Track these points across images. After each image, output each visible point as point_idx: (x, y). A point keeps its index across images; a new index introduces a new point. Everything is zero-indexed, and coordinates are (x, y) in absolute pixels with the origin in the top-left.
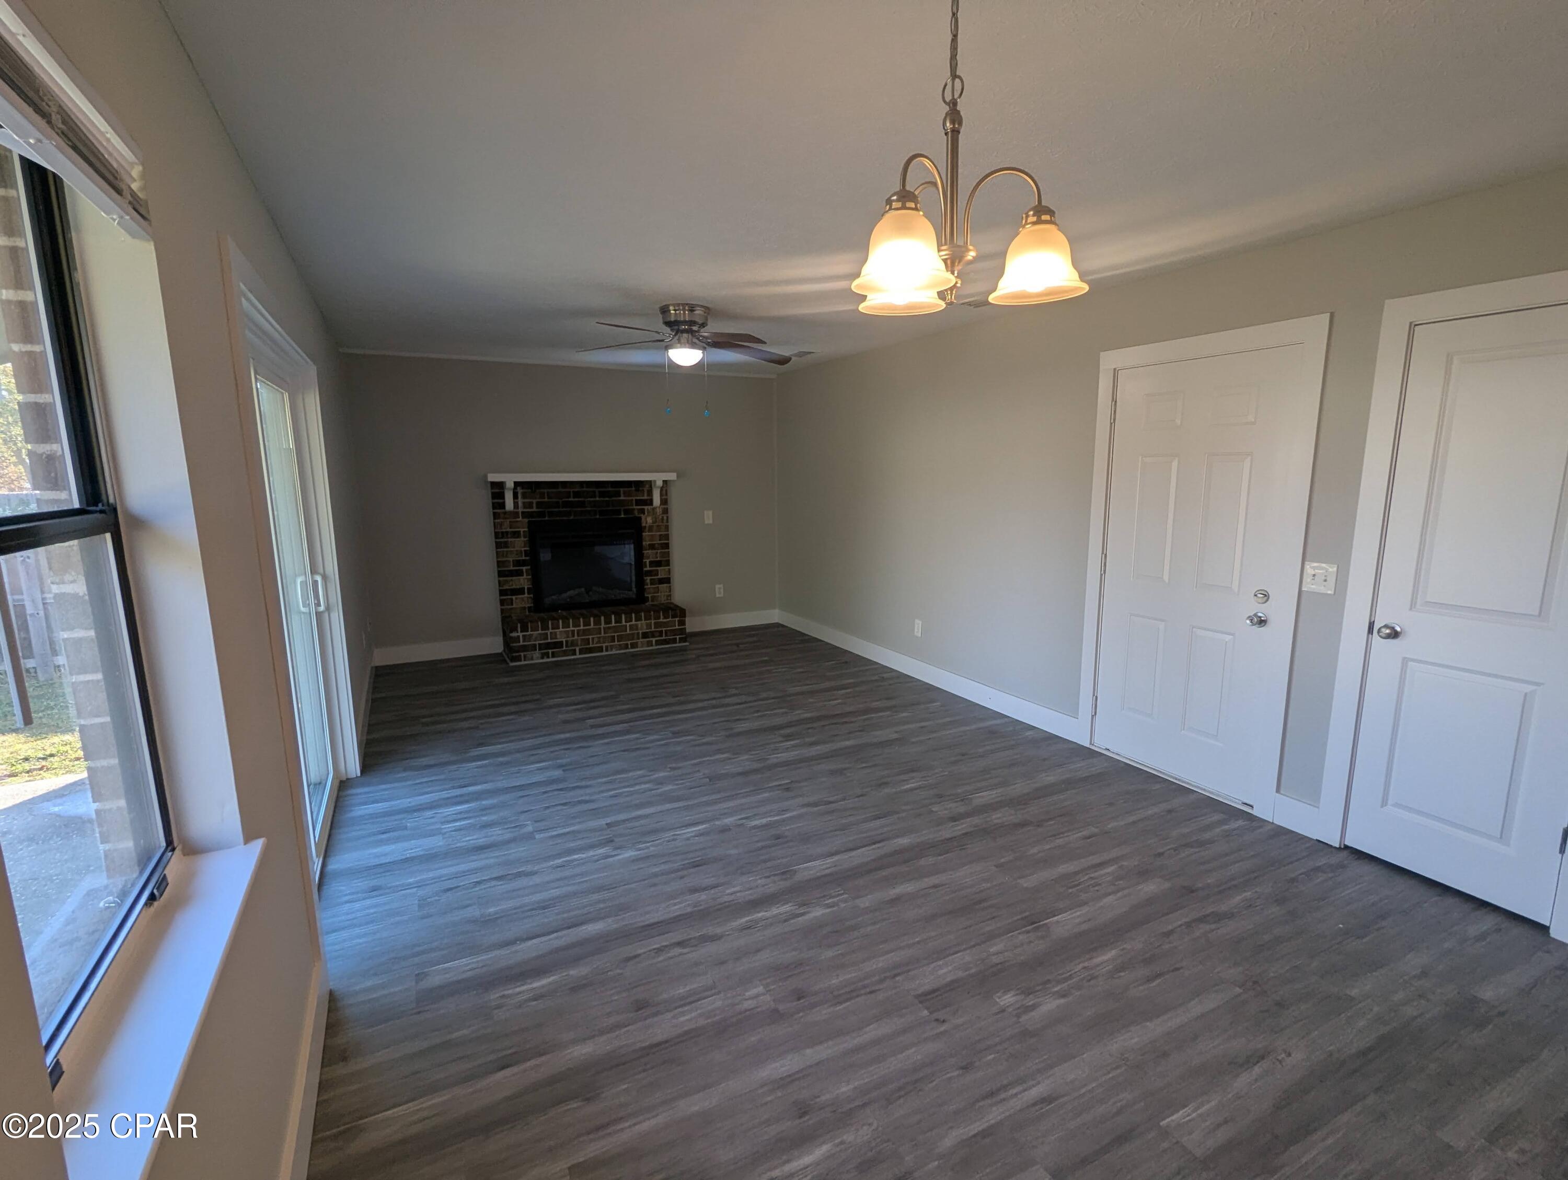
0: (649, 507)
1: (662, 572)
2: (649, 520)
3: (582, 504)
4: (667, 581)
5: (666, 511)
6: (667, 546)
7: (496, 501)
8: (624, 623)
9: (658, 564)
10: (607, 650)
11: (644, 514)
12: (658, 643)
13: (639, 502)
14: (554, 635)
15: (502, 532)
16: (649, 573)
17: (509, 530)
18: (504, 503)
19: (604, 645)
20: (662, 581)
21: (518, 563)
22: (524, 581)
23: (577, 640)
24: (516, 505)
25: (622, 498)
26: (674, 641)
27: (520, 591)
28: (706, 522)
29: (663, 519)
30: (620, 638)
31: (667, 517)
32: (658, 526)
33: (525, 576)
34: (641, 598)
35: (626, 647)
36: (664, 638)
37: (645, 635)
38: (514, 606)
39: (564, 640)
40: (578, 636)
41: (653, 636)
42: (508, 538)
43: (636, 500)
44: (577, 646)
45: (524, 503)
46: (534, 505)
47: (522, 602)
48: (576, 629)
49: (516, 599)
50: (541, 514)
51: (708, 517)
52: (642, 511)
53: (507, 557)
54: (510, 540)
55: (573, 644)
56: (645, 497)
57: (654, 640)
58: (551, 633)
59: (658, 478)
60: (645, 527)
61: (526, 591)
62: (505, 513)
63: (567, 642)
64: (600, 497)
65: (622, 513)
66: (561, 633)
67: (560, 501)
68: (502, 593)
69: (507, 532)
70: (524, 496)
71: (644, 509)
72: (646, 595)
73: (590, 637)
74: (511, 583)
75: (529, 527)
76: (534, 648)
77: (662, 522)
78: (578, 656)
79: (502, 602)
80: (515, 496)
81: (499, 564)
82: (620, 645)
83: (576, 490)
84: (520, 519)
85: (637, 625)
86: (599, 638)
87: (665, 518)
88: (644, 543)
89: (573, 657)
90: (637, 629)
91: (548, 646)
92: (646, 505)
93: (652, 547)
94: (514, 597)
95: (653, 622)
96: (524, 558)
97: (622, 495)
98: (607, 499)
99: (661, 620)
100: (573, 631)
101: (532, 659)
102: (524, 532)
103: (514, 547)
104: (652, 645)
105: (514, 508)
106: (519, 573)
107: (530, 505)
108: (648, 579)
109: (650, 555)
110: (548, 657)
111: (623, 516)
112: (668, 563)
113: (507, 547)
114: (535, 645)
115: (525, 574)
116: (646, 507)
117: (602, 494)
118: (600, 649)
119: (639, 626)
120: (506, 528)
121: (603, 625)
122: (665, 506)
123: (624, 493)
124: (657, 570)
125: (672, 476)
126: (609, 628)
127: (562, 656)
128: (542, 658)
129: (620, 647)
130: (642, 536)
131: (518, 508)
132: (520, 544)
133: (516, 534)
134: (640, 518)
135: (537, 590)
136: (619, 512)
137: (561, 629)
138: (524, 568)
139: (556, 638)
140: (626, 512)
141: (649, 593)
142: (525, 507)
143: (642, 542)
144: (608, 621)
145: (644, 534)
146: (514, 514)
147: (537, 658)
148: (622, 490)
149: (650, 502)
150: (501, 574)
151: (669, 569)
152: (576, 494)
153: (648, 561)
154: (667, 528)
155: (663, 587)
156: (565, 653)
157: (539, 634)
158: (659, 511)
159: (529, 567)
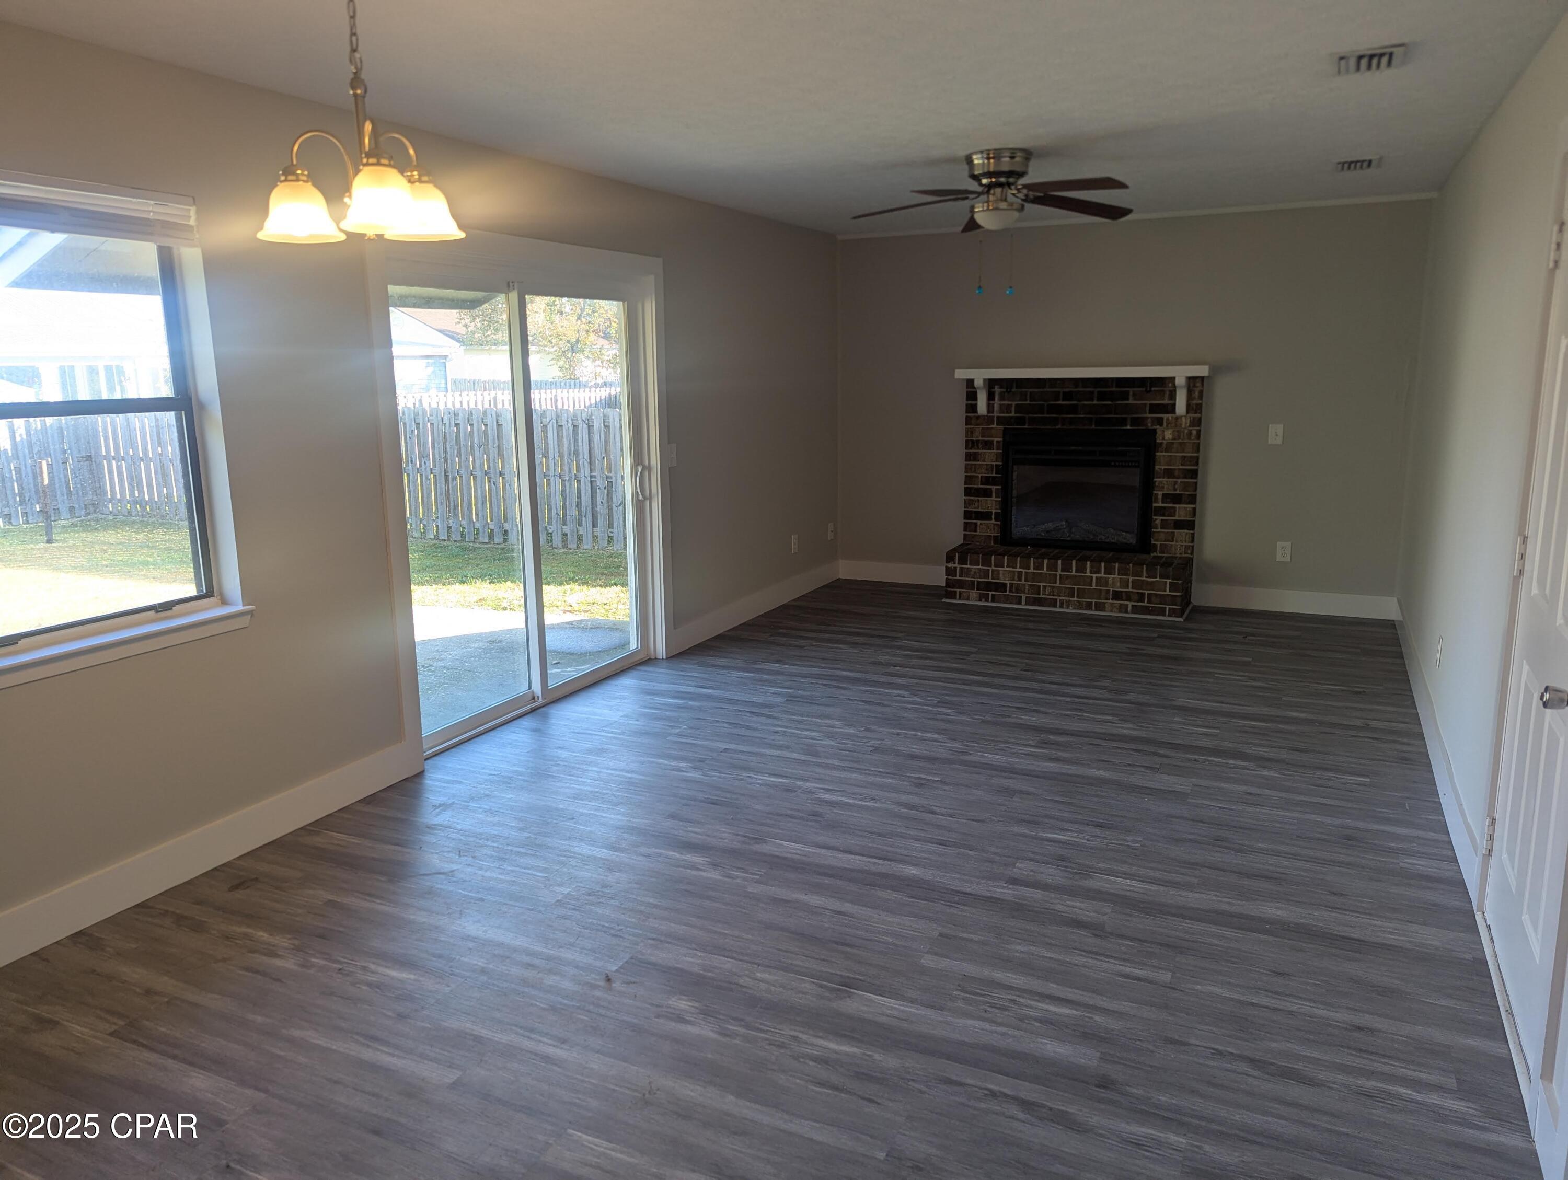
0: (1170, 416)
1: (1182, 512)
2: (1168, 435)
3: (1074, 409)
4: (1190, 525)
5: (1197, 422)
6: (1194, 474)
7: (969, 402)
8: (1088, 574)
9: (1177, 499)
10: (1061, 606)
11: (1161, 425)
12: (1135, 609)
13: (1154, 409)
14: (996, 574)
15: (973, 441)
16: (1161, 511)
17: (980, 439)
18: (976, 405)
19: (1059, 599)
20: (1179, 525)
21: (987, 480)
22: (991, 504)
23: (1024, 585)
24: (990, 408)
25: (1131, 401)
26: (1162, 612)
27: (985, 516)
28: (1269, 443)
29: (1190, 433)
30: (1081, 593)
31: (1199, 432)
32: (1181, 444)
33: (993, 498)
34: (1144, 544)
35: (1089, 606)
36: (1145, 604)
37: (1117, 595)
38: (977, 533)
39: (1008, 582)
40: (1026, 580)
41: (1129, 600)
42: (978, 449)
43: (1151, 405)
44: (1024, 592)
45: (1001, 406)
46: (1013, 409)
47: (988, 529)
48: (1024, 571)
49: (981, 524)
50: (1020, 421)
51: (1275, 433)
52: (1160, 422)
53: (975, 471)
54: (980, 451)
55: (1019, 589)
56: (1166, 402)
57: (1130, 604)
58: (993, 571)
59: (1180, 374)
60: (1161, 443)
61: (993, 516)
62: (978, 417)
63: (1011, 585)
64: (1098, 400)
65: (1129, 422)
66: (1005, 573)
67: (1046, 404)
68: (967, 515)
69: (978, 441)
70: (1002, 398)
71: (1162, 418)
72: (1153, 542)
73: (1042, 584)
74: (976, 504)
75: (1004, 437)
76: (971, 585)
77: (1190, 439)
78: (1023, 607)
79: (966, 527)
80: (991, 397)
81: (968, 480)
82: (1079, 602)
83: (1067, 390)
84: (995, 426)
85: (1107, 580)
86: (1054, 587)
87: (1194, 432)
88: (1157, 467)
89: (1015, 606)
90: (1106, 584)
91: (988, 586)
92: (1167, 413)
93: (1169, 473)
94: (979, 522)
95: (1131, 579)
96: (994, 475)
97: (1131, 397)
98: (1110, 403)
99: (1144, 578)
100: (1020, 573)
101: (968, 599)
102: (998, 442)
103: (984, 461)
104: (1126, 612)
105: (989, 412)
106: (987, 493)
107: (1008, 409)
108: (1158, 519)
109: (1163, 486)
110: (987, 600)
111: (1129, 427)
112: (1193, 499)
113: (975, 460)
114: (973, 582)
115: (994, 494)
116: (1165, 416)
117: (1102, 397)
118: (1053, 603)
119: (1110, 581)
120: (977, 436)
121: (1059, 572)
122: (1198, 415)
123: (1134, 395)
124: (1175, 508)
125: (1202, 371)
126: (1068, 577)
127: (1004, 603)
128: (980, 600)
129: (1080, 606)
130: (1155, 456)
131: (993, 412)
132: (991, 457)
133: (988, 445)
134: (1155, 431)
135: (1004, 517)
136: (1123, 421)
137: (1006, 568)
138: (994, 488)
139: (998, 579)
140: (1135, 421)
141: (1157, 540)
142: (1001, 411)
143: (1154, 465)
144: (1066, 568)
145: (1158, 454)
146: (989, 419)
147: (973, 599)
148: (1131, 390)
149: (1172, 409)
150: (968, 492)
151: (1194, 509)
152: (1067, 396)
153: (1160, 493)
154: (1197, 448)
155: (1181, 534)
156: (1007, 599)
157: (980, 569)
158: (1185, 422)
159: (1000, 487)
